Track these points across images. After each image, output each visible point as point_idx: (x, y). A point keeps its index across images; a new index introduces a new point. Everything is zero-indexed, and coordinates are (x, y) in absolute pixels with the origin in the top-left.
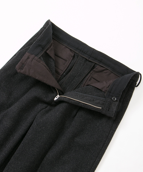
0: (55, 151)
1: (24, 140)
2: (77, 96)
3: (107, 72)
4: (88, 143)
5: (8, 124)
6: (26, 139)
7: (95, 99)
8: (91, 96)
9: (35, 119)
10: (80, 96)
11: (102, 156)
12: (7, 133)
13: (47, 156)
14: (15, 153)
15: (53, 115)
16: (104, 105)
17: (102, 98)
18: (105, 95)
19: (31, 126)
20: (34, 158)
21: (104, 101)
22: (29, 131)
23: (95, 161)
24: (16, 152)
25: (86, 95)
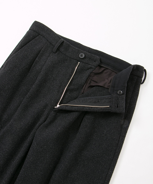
0: (61, 170)
1: (25, 164)
2: (80, 101)
3: (107, 72)
4: (96, 155)
5: (7, 148)
6: (27, 163)
7: (99, 100)
8: (94, 97)
9: (35, 138)
10: (83, 101)
11: (114, 167)
12: (6, 157)
13: (53, 176)
14: (17, 180)
15: (54, 131)
16: (111, 103)
17: (107, 96)
18: (109, 91)
19: (31, 147)
20: (39, 182)
21: (110, 99)
22: (29, 153)
23: (108, 173)
24: (18, 178)
25: (88, 98)
